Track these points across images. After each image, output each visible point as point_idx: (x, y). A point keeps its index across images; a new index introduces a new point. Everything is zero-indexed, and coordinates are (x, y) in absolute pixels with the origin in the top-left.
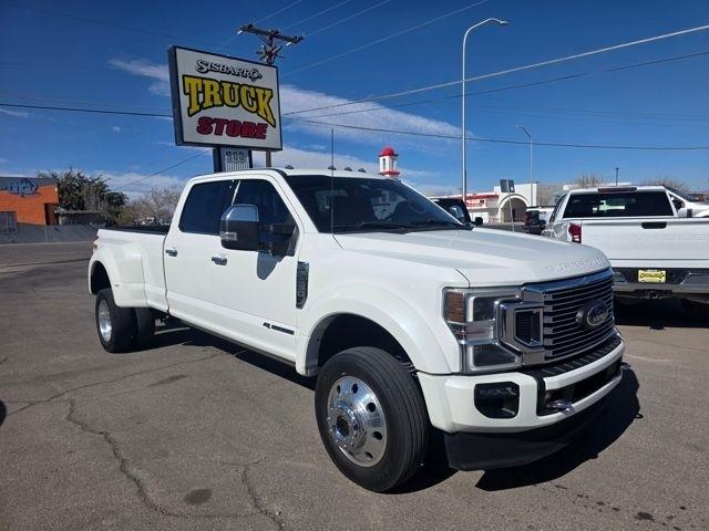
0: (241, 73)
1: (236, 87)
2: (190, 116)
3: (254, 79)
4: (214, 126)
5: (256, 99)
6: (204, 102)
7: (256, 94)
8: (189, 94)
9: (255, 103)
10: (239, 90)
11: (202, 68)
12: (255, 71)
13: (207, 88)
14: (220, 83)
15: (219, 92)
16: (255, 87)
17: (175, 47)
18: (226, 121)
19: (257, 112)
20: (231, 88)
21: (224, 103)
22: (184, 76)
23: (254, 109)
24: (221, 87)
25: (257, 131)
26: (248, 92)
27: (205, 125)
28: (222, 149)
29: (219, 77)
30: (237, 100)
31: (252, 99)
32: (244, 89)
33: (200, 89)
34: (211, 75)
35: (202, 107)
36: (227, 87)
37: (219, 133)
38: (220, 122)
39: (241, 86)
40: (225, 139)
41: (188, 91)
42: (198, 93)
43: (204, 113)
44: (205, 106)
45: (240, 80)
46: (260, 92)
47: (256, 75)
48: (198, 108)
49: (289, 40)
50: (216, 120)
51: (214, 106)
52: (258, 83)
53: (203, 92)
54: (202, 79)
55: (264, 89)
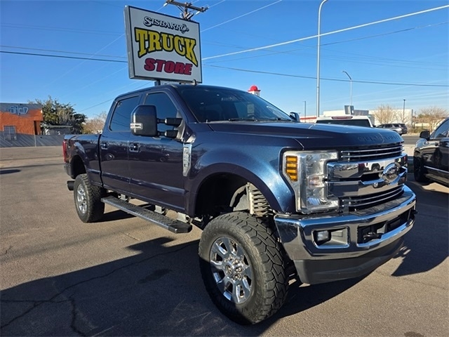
0: (175, 27)
1: (171, 37)
2: (140, 57)
3: (183, 32)
4: (156, 65)
5: (185, 46)
6: (149, 47)
7: (185, 42)
8: (139, 41)
9: (184, 48)
10: (173, 39)
11: (148, 23)
12: (184, 26)
13: (151, 38)
14: (160, 34)
15: (159, 41)
16: (184, 38)
17: (129, 7)
18: (164, 62)
19: (185, 55)
20: (168, 38)
21: (163, 48)
22: (135, 28)
23: (183, 53)
24: (161, 37)
25: (185, 69)
26: (179, 40)
27: (150, 65)
28: (161, 81)
29: (160, 29)
30: (172, 46)
31: (182, 46)
32: (177, 39)
33: (146, 39)
34: (153, 28)
35: (148, 52)
36: (165, 36)
37: (159, 70)
38: (160, 62)
39: (174, 36)
40: (163, 74)
41: (138, 39)
42: (145, 41)
43: (149, 56)
44: (150, 50)
45: (174, 32)
46: (188, 41)
47: (185, 29)
48: (145, 52)
49: (198, 9)
50: (157, 61)
51: (156, 50)
52: (186, 34)
53: (148, 40)
54: (148, 30)
55: (190, 39)
